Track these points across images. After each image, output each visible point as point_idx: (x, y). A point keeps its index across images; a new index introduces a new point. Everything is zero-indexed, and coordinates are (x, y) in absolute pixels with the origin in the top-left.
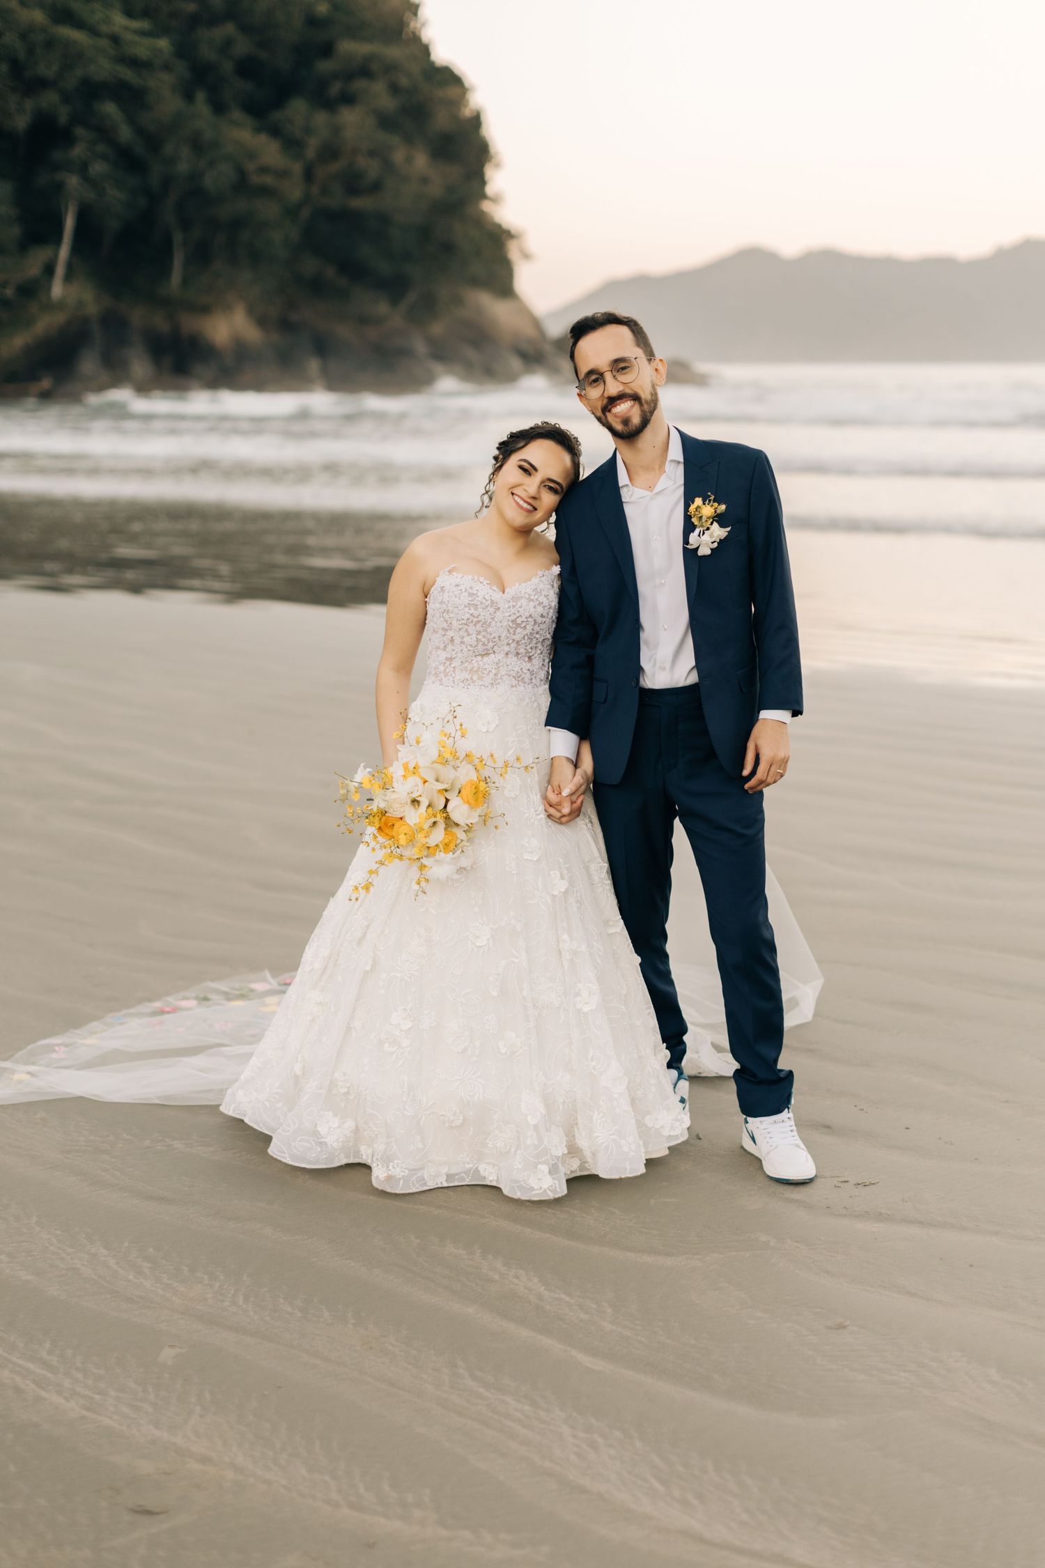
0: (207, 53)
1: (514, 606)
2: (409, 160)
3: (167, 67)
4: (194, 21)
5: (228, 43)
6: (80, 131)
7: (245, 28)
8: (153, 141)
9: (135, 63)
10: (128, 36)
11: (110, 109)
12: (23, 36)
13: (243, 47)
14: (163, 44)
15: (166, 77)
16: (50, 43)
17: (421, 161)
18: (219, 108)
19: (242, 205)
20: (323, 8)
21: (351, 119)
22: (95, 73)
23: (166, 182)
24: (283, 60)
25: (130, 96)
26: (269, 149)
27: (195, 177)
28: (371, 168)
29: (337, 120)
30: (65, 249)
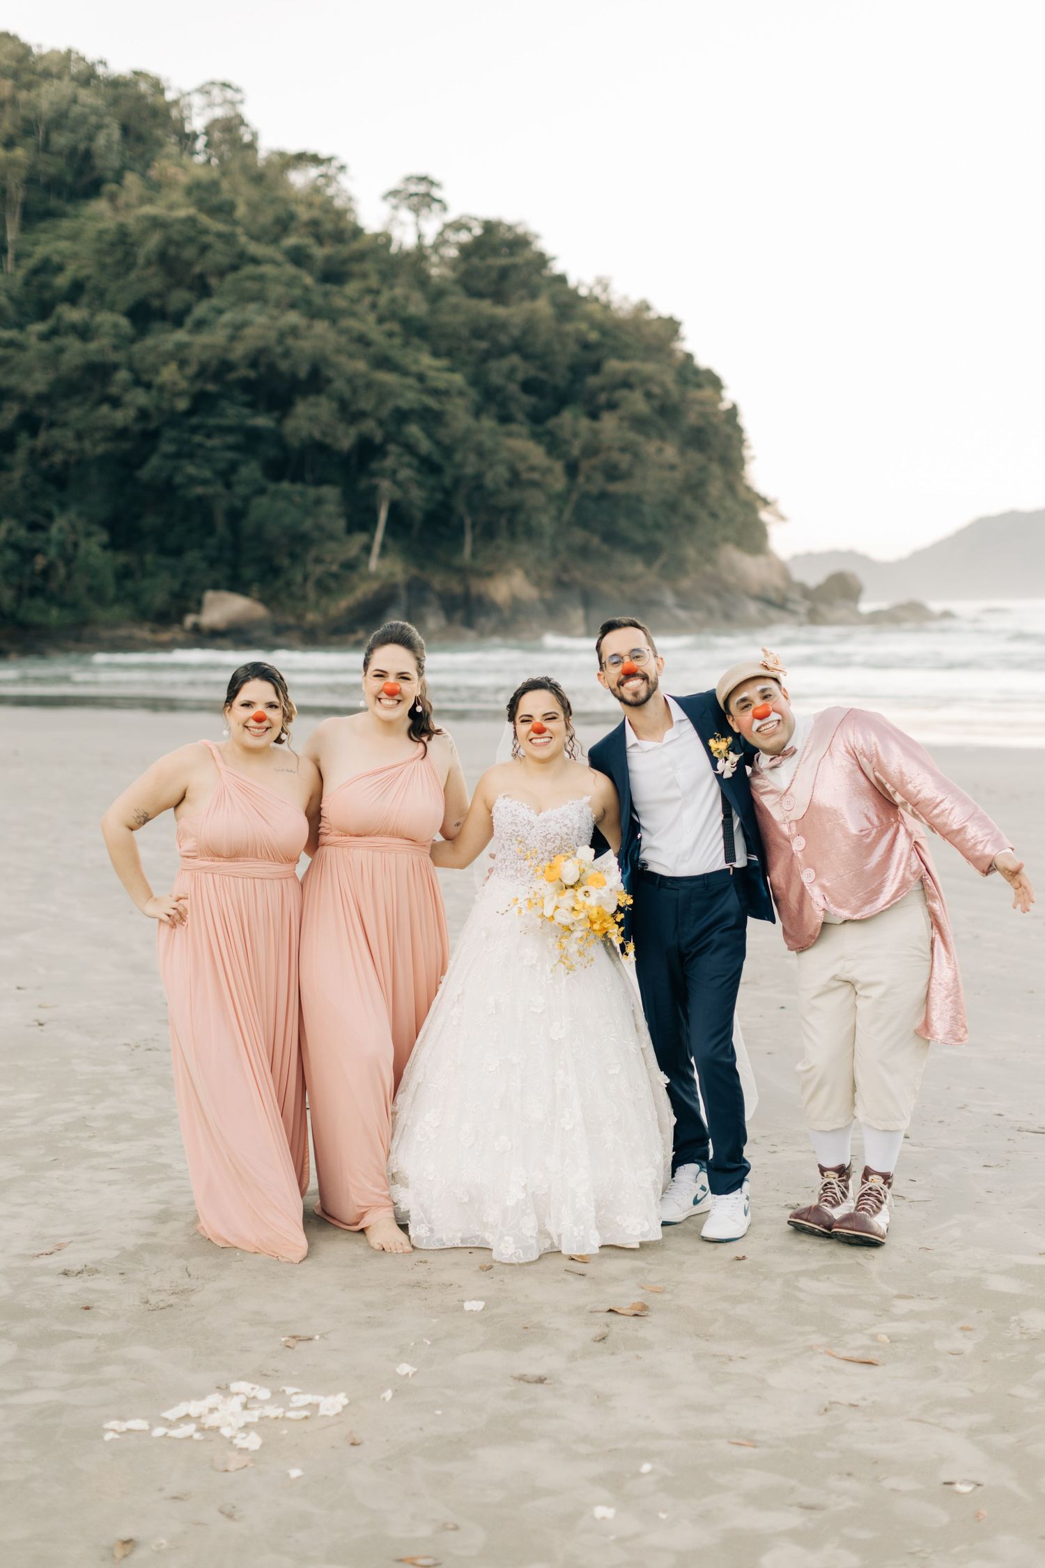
0: (496, 379)
1: (545, 826)
2: (660, 450)
3: (461, 393)
4: (486, 356)
5: (513, 370)
6: (392, 448)
7: (527, 357)
8: (448, 451)
9: (436, 393)
10: (431, 373)
11: (414, 430)
12: (350, 381)
13: (525, 370)
14: (458, 379)
15: (459, 401)
16: (369, 385)
17: (671, 452)
18: (505, 419)
19: (516, 495)
20: (593, 336)
21: (609, 424)
22: (403, 404)
23: (457, 481)
24: (560, 378)
25: (431, 418)
26: (536, 453)
27: (479, 476)
28: (624, 461)
29: (597, 425)
30: (379, 534)
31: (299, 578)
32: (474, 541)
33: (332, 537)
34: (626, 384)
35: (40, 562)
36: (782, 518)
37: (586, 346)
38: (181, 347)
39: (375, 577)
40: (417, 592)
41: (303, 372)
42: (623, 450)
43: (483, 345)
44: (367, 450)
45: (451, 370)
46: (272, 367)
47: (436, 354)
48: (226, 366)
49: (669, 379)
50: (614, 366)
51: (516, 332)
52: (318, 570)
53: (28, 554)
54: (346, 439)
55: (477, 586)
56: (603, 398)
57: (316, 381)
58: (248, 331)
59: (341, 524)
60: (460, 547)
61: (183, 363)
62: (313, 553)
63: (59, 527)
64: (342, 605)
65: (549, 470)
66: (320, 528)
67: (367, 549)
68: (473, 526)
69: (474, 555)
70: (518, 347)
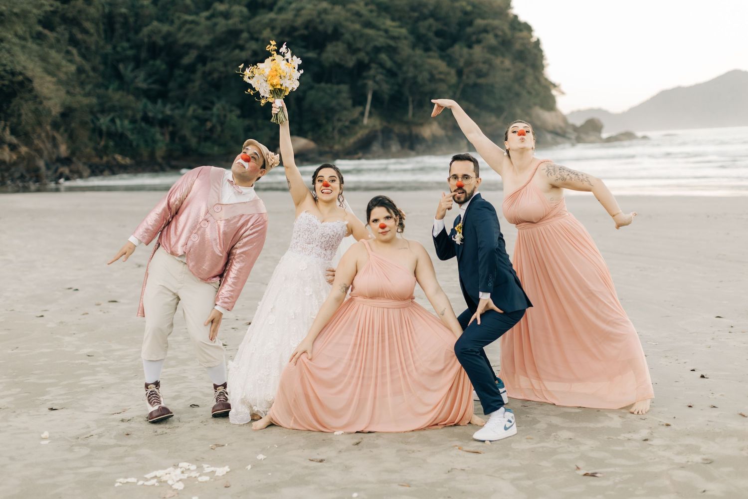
0: (422, 30)
2: (502, 62)
3: (406, 38)
4: (417, 20)
5: (430, 26)
6: (373, 65)
7: (437, 19)
8: (400, 66)
9: (394, 38)
10: (391, 29)
11: (383, 56)
12: (352, 34)
13: (436, 26)
14: (404, 31)
15: (405, 42)
16: (362, 36)
17: (507, 63)
18: (427, 49)
19: (433, 86)
20: (469, 8)
21: (477, 50)
22: (378, 44)
23: (405, 80)
24: (453, 29)
25: (392, 51)
26: (442, 65)
27: (415, 77)
28: (484, 68)
29: (471, 51)
30: (368, 107)
31: (330, 129)
32: (414, 108)
33: (345, 109)
34: (485, 30)
35: (209, 125)
36: (563, 93)
37: (466, 13)
38: (272, 20)
39: (366, 127)
40: (387, 133)
41: (330, 30)
42: (484, 63)
43: (416, 14)
44: (362, 67)
45: (401, 27)
46: (315, 28)
47: (393, 20)
48: (294, 29)
49: (506, 28)
50: (479, 22)
51: (431, 8)
52: (339, 125)
53: (203, 121)
54: (351, 62)
55: (416, 130)
56: (474, 38)
57: (336, 34)
58: (303, 12)
59: (349, 103)
60: (406, 112)
61: (273, 29)
62: (337, 116)
63: (217, 108)
64: (351, 141)
65: (448, 74)
66: (339, 104)
67: (362, 114)
68: (413, 101)
69: (414, 115)
70: (433, 15)
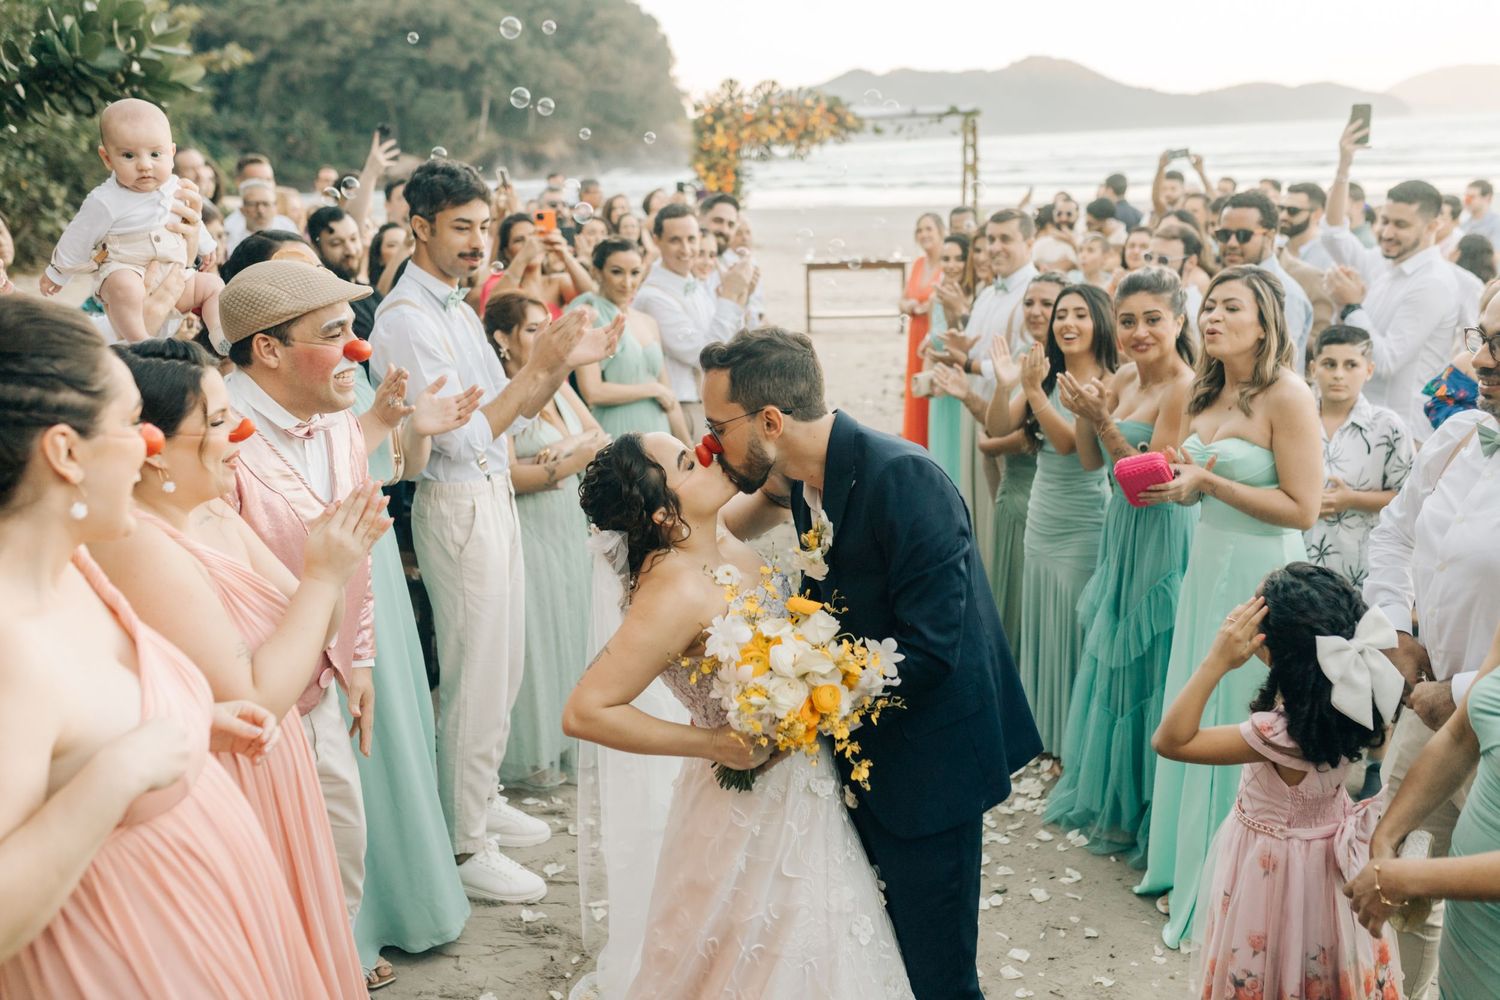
2: (634, 65)
6: (489, 68)
11: (500, 57)
12: (463, 28)
16: (474, 30)
17: (639, 66)
21: (604, 49)
24: (573, 22)
26: (569, 70)
30: (483, 120)
33: (459, 122)
34: (610, 25)
35: (291, 140)
39: (483, 144)
40: (507, 151)
41: (437, 24)
48: (391, 20)
50: (602, 14)
54: (463, 63)
55: (539, 148)
56: (597, 34)
57: (444, 29)
59: (464, 114)
60: (525, 126)
61: (367, 19)
62: (449, 129)
66: (453, 117)
67: (478, 128)
69: (536, 131)
